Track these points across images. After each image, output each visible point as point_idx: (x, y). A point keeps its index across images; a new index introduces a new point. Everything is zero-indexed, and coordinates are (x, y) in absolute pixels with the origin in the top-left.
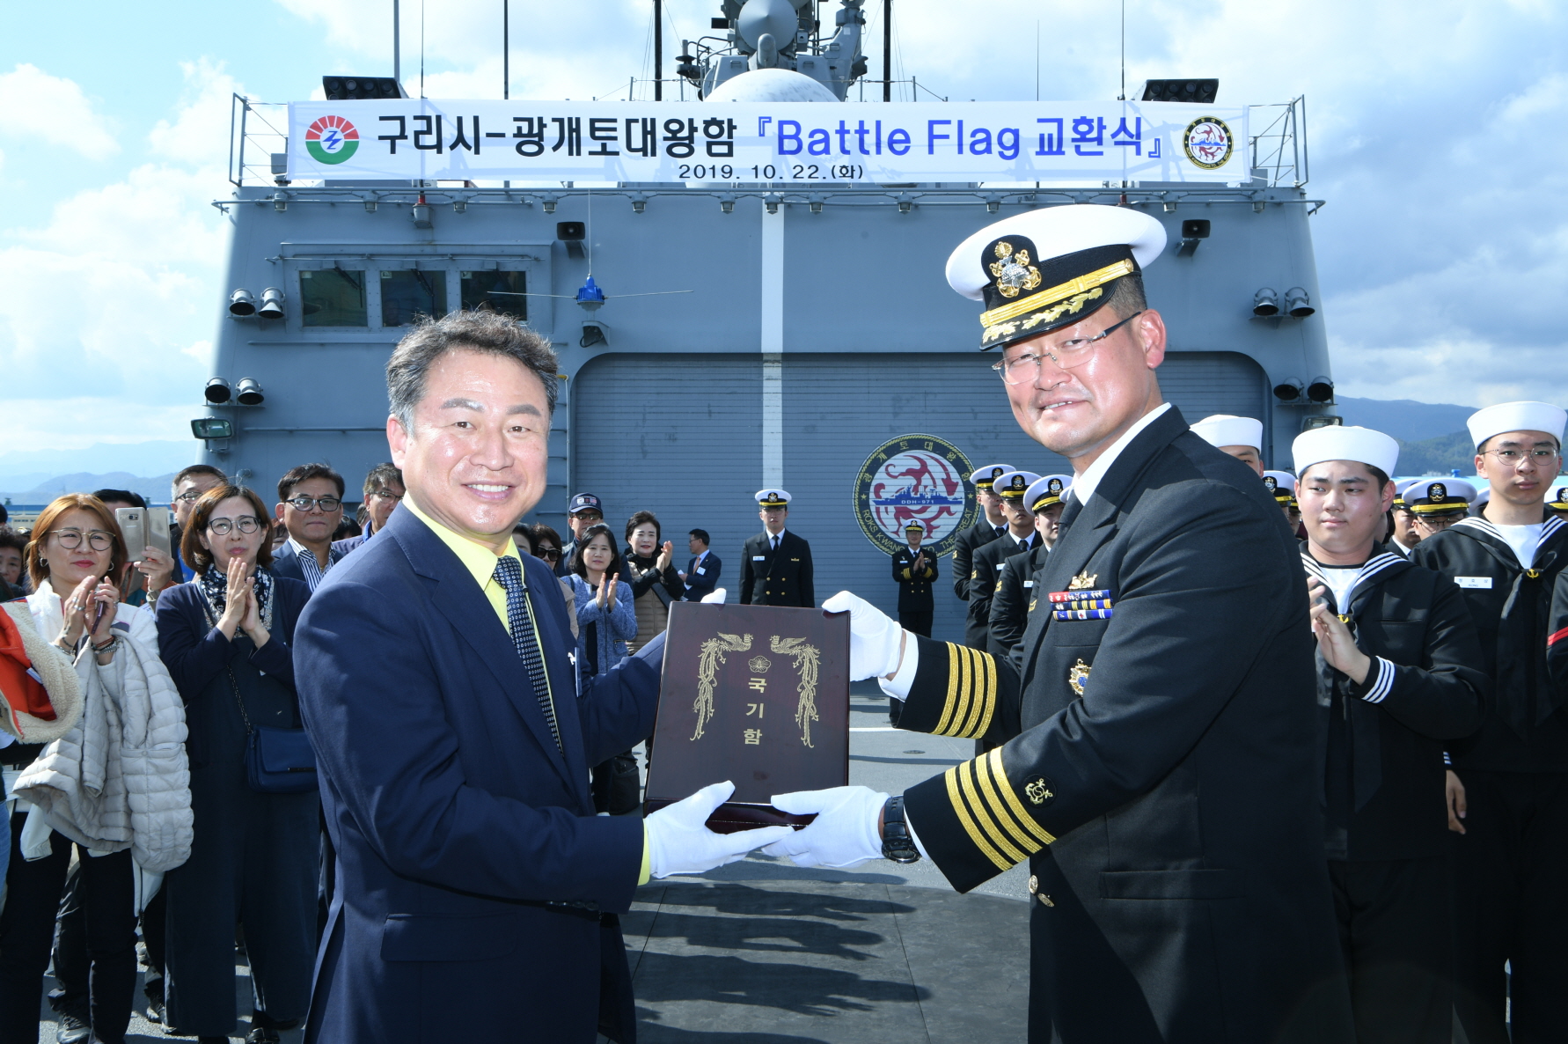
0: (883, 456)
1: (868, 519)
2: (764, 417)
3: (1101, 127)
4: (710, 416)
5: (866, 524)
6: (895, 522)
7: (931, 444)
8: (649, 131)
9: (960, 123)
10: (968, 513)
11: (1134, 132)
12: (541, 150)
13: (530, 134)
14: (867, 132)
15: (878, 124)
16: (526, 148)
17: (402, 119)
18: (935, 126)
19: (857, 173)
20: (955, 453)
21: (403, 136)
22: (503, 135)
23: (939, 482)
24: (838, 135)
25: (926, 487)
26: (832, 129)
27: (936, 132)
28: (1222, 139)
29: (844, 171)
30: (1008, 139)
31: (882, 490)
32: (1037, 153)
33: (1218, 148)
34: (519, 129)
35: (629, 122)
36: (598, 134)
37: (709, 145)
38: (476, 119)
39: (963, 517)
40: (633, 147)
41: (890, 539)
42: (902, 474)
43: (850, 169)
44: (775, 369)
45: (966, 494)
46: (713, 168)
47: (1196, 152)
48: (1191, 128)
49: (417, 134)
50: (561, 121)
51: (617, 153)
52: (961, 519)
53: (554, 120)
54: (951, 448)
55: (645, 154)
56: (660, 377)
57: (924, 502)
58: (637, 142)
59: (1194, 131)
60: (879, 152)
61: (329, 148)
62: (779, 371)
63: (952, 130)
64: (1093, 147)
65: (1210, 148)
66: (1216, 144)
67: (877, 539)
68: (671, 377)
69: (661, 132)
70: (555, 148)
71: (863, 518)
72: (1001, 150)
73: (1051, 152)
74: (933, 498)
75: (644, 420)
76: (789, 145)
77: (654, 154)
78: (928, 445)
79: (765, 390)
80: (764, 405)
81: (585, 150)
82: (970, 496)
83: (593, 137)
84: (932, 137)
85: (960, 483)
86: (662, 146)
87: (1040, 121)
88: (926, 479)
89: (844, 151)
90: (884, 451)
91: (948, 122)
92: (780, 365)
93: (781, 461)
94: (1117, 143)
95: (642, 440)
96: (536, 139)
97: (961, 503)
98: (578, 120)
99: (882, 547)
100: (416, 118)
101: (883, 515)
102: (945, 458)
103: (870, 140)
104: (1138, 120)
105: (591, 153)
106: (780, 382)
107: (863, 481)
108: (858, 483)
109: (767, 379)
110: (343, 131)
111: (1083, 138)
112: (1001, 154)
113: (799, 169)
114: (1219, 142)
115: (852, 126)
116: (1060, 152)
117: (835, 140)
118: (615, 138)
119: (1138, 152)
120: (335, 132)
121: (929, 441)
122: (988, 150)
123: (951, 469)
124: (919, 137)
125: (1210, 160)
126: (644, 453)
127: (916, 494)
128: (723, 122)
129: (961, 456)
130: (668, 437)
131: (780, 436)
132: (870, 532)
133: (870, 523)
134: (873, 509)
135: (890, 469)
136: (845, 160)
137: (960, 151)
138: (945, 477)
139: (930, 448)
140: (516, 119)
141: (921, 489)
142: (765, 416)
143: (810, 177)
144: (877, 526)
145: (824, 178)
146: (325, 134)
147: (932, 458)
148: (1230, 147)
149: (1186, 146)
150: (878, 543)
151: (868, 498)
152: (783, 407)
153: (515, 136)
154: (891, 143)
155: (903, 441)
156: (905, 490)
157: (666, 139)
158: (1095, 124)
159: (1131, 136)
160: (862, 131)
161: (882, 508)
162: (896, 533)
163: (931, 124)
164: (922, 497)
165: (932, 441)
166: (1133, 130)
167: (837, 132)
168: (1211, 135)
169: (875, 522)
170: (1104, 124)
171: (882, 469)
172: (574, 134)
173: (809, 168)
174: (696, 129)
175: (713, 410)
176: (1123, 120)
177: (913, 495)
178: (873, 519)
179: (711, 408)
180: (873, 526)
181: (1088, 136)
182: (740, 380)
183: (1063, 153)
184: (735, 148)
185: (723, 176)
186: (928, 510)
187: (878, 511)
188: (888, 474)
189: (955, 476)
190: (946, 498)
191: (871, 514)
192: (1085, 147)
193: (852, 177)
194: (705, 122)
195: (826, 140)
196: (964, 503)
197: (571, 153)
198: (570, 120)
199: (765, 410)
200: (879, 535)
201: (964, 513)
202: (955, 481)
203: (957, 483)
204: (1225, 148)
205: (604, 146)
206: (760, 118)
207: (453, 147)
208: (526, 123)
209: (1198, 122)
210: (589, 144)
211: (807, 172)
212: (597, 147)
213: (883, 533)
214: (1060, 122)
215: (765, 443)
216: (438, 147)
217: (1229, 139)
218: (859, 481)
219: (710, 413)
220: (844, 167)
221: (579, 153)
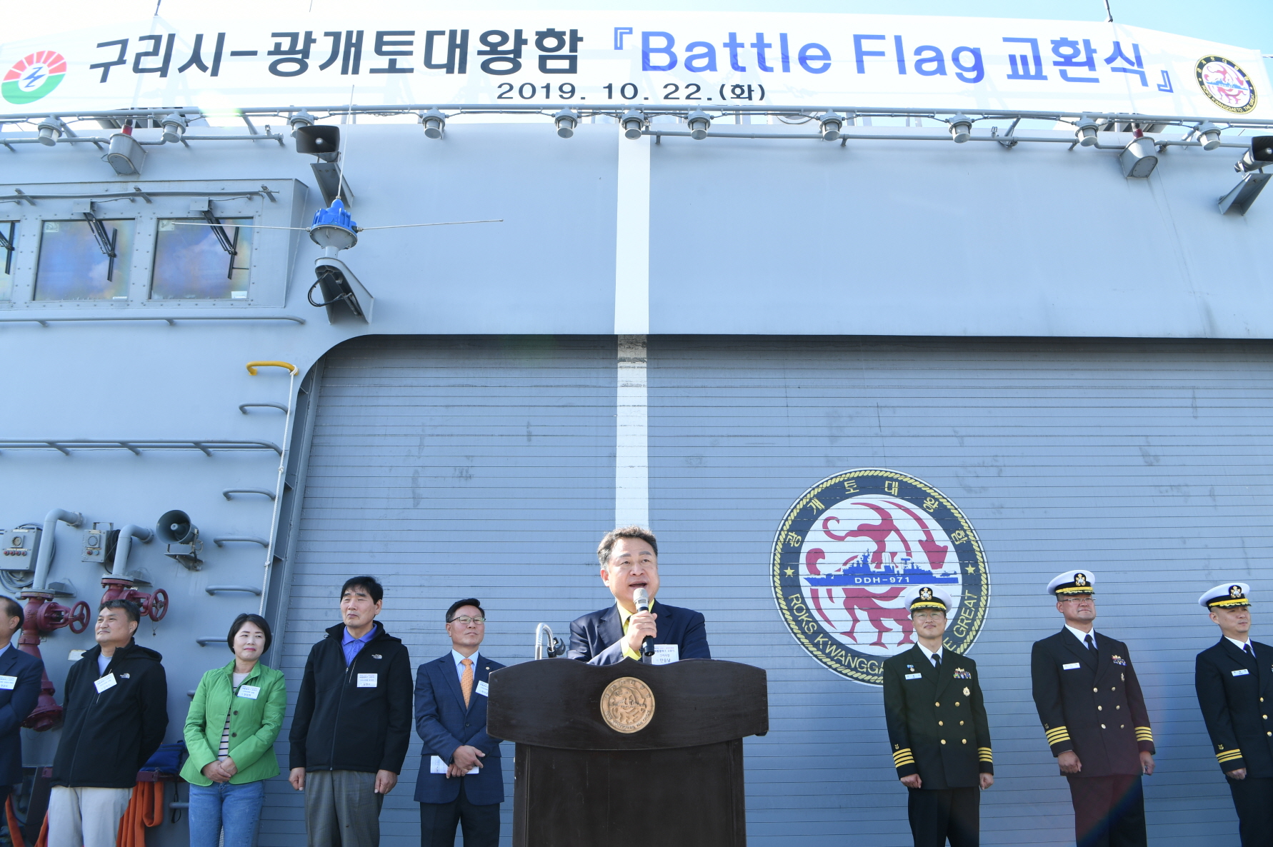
0: (817, 504)
1: (800, 610)
2: (618, 443)
3: (1090, 51)
4: (530, 440)
5: (796, 619)
6: (845, 615)
7: (895, 485)
8: (458, 43)
9: (898, 40)
10: (970, 598)
11: (1133, 59)
12: (304, 67)
13: (292, 50)
14: (769, 46)
15: (784, 38)
16: (281, 67)
17: (124, 43)
18: (864, 42)
19: (756, 94)
20: (936, 500)
21: (121, 61)
22: (254, 53)
23: (915, 547)
24: (728, 50)
25: (893, 554)
26: (719, 42)
27: (864, 49)
28: (1241, 83)
29: (738, 91)
30: (967, 60)
31: (820, 560)
32: (1009, 77)
33: (1240, 92)
34: (278, 45)
35: (430, 36)
36: (385, 48)
37: (543, 61)
38: (221, 37)
39: (962, 605)
40: (434, 62)
41: (840, 646)
42: (852, 533)
43: (746, 89)
44: (637, 371)
45: (963, 566)
46: (548, 87)
47: (1214, 91)
48: (1201, 66)
49: (139, 56)
50: (337, 36)
51: (411, 70)
52: (960, 608)
53: (327, 34)
54: (929, 491)
55: (450, 70)
56: (452, 382)
57: (893, 580)
58: (440, 55)
59: (1205, 68)
60: (786, 68)
61: (27, 86)
62: (644, 372)
63: (889, 46)
64: (1084, 72)
65: (1230, 90)
66: (1236, 87)
67: (816, 645)
68: (470, 382)
69: (474, 45)
70: (323, 67)
71: (790, 609)
72: (960, 71)
73: (1027, 76)
74: (907, 573)
75: (421, 446)
76: (659, 59)
77: (462, 70)
78: (890, 487)
79: (620, 401)
80: (618, 424)
81: (365, 65)
82: (970, 570)
83: (379, 51)
84: (860, 55)
85: (951, 547)
86: (474, 61)
87: (1006, 40)
88: (892, 542)
89: (735, 66)
90: (818, 496)
91: (882, 37)
92: (645, 365)
93: (647, 512)
94: (1114, 70)
95: (414, 479)
96: (299, 56)
97: (955, 581)
98: (360, 34)
99: (827, 660)
100: (142, 39)
101: (824, 603)
102: (921, 506)
103: (773, 57)
104: (1136, 47)
105: (373, 71)
106: (644, 392)
107: (786, 544)
108: (779, 549)
109: (624, 386)
110: (49, 66)
111: (1068, 61)
112: (960, 76)
113: (672, 88)
114: (1239, 84)
115: (748, 38)
116: (1040, 76)
117: (723, 56)
118: (410, 53)
119: (1144, 83)
120: (40, 68)
121: (892, 479)
122: (941, 70)
123: (932, 524)
124: (843, 55)
125: (1233, 103)
126: (416, 498)
127: (878, 566)
128: (564, 33)
129: (946, 503)
130: (457, 473)
131: (645, 472)
132: (804, 633)
133: (803, 616)
134: (806, 592)
135: (831, 525)
136: (738, 78)
137: (902, 70)
138: (924, 538)
139: (895, 491)
140: (274, 35)
141: (886, 557)
142: (619, 441)
143: (688, 97)
144: (816, 622)
145: (709, 99)
146: (29, 70)
147: (900, 507)
148: (1252, 92)
149: (1201, 83)
150: (819, 653)
151: (796, 574)
152: (649, 426)
153: (270, 53)
154: (803, 60)
155: (849, 479)
156: (860, 559)
157: (480, 53)
158: (1081, 47)
159: (1131, 63)
160: (760, 44)
161: (822, 591)
162: (850, 634)
163: (858, 39)
164: (889, 572)
165: (896, 480)
166: (1130, 55)
167: (725, 45)
168: (1227, 75)
169: (811, 616)
170: (1093, 47)
171: (818, 524)
172: (353, 50)
173: (687, 87)
174: (525, 42)
175: (534, 430)
176: (1117, 45)
177: (872, 568)
178: (808, 610)
179: (531, 429)
180: (808, 622)
181: (1074, 60)
182: (580, 386)
183: (1045, 78)
184: (580, 64)
185: (561, 96)
186: (902, 594)
187: (815, 597)
188: (828, 533)
189: (940, 537)
190: (929, 573)
191: (804, 602)
192: (1072, 71)
193: (750, 98)
194: (538, 33)
195: (711, 53)
196: (960, 581)
197: (345, 71)
198: (349, 34)
199: (620, 430)
200: (820, 639)
201: (963, 599)
202: (941, 544)
203: (946, 547)
204: (1248, 92)
205: (393, 62)
206: (616, 29)
207: (182, 69)
208: (289, 39)
209: (1208, 60)
210: (370, 59)
211: (683, 93)
212: (383, 62)
213: (826, 634)
214: (1034, 43)
215: (619, 482)
216: (164, 71)
217: (1249, 83)
218: (780, 546)
219: (529, 435)
220: (737, 86)
221: (356, 71)
